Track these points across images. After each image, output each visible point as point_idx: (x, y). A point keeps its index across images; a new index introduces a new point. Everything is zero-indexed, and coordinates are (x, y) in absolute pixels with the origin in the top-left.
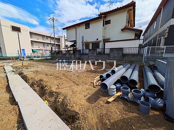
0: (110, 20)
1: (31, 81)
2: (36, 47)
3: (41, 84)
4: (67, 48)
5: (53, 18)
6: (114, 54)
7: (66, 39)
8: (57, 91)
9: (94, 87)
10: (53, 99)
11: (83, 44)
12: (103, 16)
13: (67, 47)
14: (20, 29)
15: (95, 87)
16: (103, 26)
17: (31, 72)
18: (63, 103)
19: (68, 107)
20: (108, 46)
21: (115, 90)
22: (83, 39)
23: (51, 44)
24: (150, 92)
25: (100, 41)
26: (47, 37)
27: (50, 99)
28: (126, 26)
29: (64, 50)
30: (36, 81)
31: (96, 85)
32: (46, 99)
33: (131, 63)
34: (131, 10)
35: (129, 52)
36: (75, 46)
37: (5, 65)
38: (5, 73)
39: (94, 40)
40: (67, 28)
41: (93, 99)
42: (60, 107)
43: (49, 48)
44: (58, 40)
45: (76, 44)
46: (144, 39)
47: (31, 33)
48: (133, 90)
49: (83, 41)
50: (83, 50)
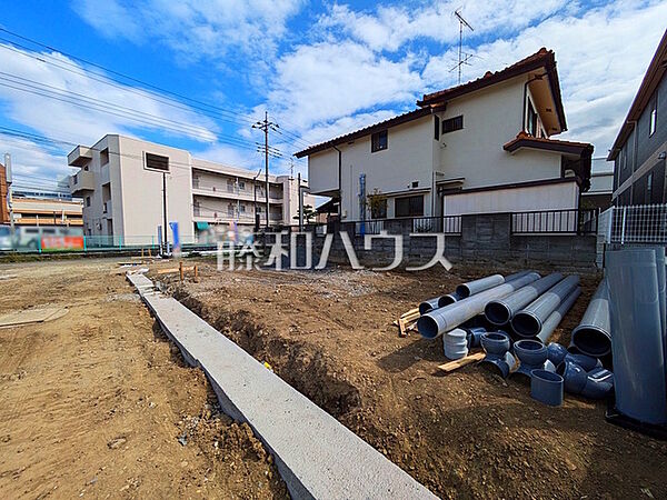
0: (462, 117)
1: (213, 315)
2: (206, 216)
3: (244, 321)
4: (309, 217)
5: (266, 121)
6: (479, 235)
7: (306, 185)
8: (295, 338)
9: (400, 336)
10: (284, 359)
11: (363, 204)
12: (433, 106)
13: (305, 212)
14: (167, 163)
15: (404, 336)
16: (437, 137)
17: (207, 290)
18: (313, 368)
19: (329, 374)
20: (455, 206)
21: (466, 342)
22: (363, 184)
23: (254, 203)
24: (580, 353)
25: (427, 191)
26: (243, 181)
27: (275, 359)
28: (523, 132)
29: (297, 222)
30: (231, 316)
31: (407, 331)
32: (264, 359)
33: (547, 267)
34: (539, 77)
35: (537, 226)
36: (335, 209)
37: (130, 272)
38: (137, 292)
39: (403, 187)
40: (312, 152)
41: (395, 362)
42: (304, 379)
43: (249, 216)
44: (278, 188)
45: (340, 201)
46: (615, 174)
47: (196, 172)
48: (517, 343)
49: (363, 191)
50: (363, 222)
